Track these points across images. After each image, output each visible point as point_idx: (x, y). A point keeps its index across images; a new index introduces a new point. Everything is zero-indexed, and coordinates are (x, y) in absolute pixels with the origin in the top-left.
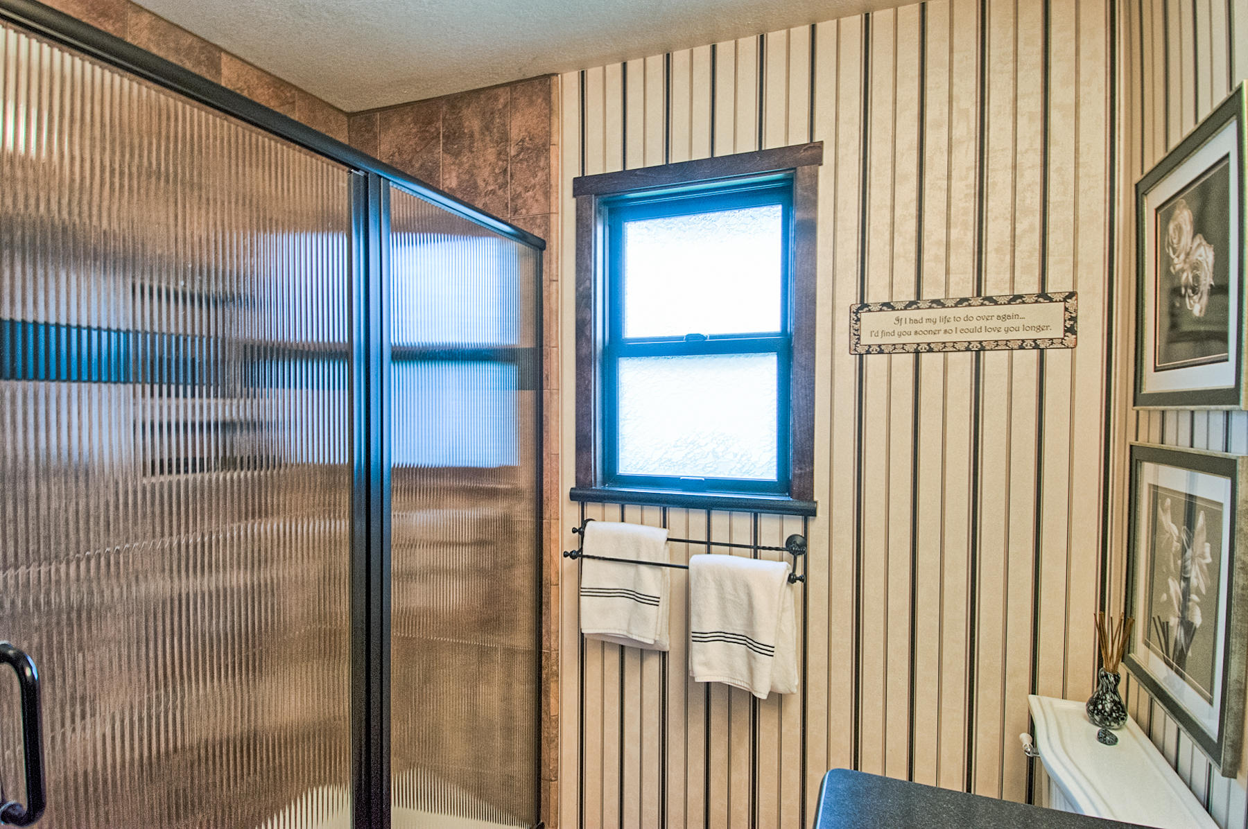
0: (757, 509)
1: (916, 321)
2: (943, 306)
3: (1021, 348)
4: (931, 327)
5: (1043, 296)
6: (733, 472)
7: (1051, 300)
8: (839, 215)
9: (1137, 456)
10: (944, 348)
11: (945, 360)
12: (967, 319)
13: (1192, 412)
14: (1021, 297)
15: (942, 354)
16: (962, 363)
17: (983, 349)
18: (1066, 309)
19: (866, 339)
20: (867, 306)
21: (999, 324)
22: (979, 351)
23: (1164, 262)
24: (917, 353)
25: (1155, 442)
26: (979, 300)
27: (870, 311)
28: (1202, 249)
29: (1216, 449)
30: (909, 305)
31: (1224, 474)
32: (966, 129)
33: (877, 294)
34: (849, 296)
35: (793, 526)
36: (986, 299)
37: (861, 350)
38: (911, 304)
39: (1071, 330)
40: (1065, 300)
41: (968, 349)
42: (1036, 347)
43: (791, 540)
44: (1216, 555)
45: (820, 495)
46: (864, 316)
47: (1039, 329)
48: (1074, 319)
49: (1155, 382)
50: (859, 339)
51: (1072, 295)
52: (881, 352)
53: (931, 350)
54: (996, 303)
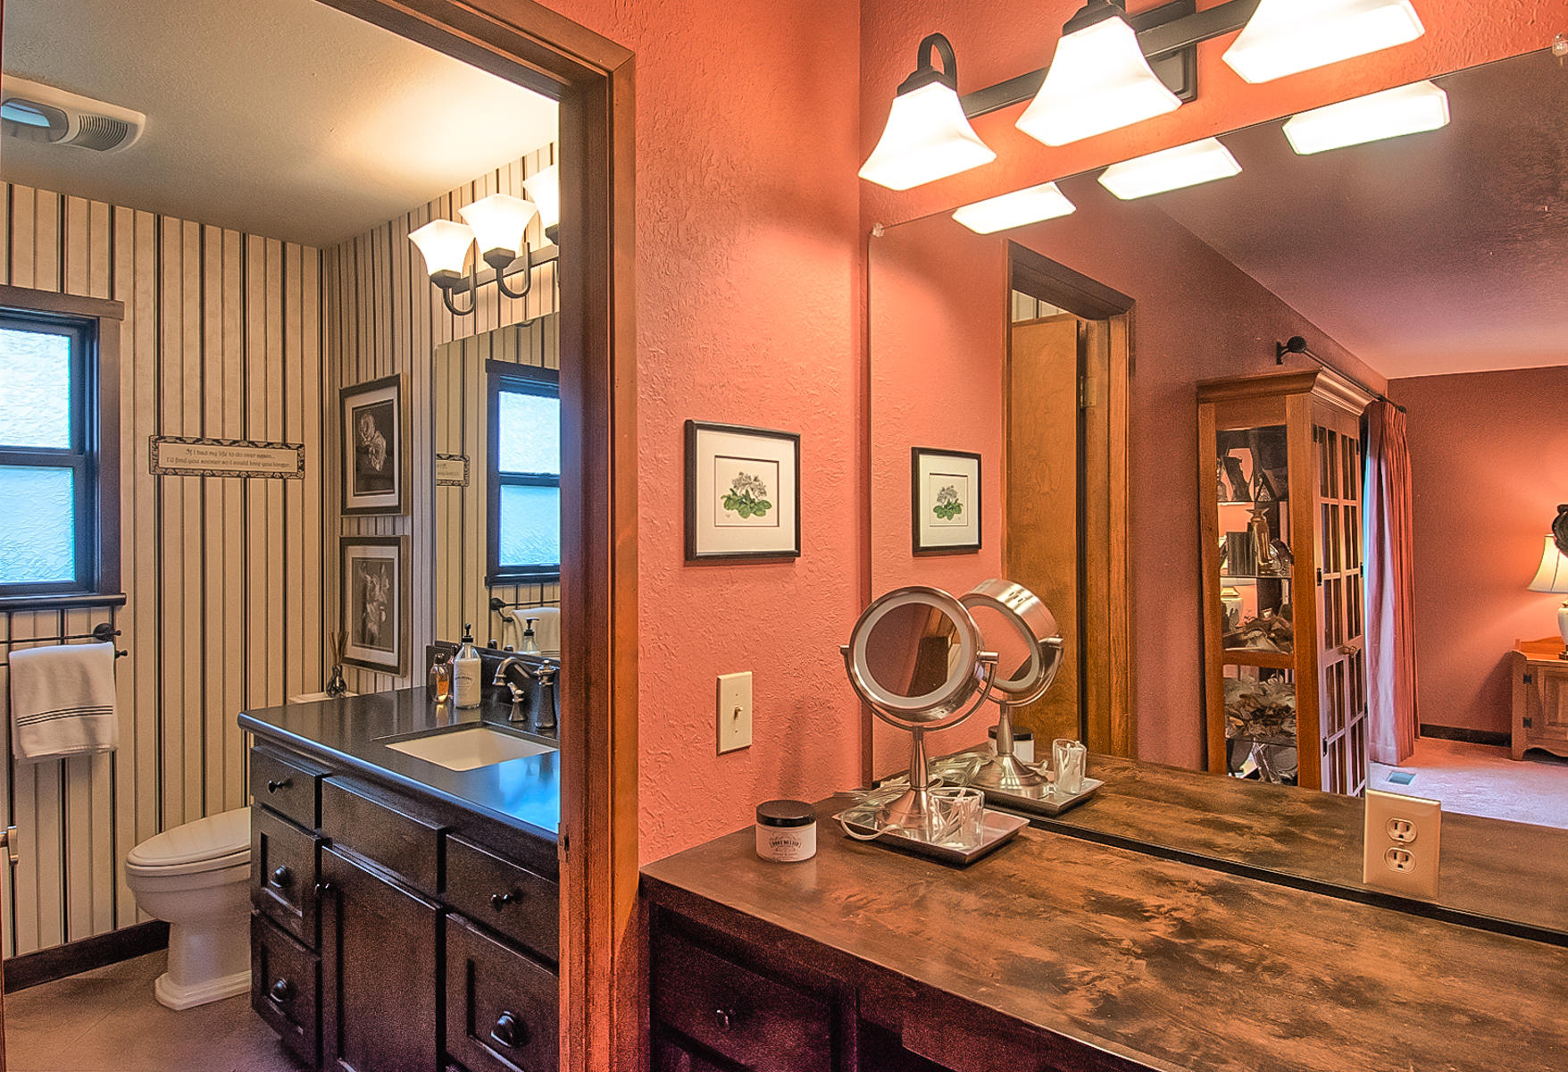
0: (62, 608)
1: (202, 453)
2: (222, 444)
3: (273, 477)
4: (213, 458)
5: (285, 445)
6: (25, 578)
7: (290, 448)
8: (138, 363)
9: (346, 542)
10: (223, 474)
11: (223, 481)
12: (238, 455)
13: (376, 518)
14: (271, 444)
15: (221, 479)
16: (234, 485)
17: (249, 476)
18: (298, 455)
19: (163, 463)
20: (164, 438)
21: (259, 460)
22: (246, 478)
23: (358, 439)
24: (203, 476)
25: (354, 533)
26: (246, 444)
27: (165, 442)
28: (379, 439)
29: (389, 533)
30: (197, 441)
31: (394, 545)
32: (234, 323)
33: (171, 429)
34: (149, 428)
35: (101, 618)
36: (250, 442)
37: (158, 471)
38: (198, 440)
39: (302, 468)
40: (297, 449)
41: (238, 476)
42: (282, 477)
43: (98, 629)
44: (392, 584)
45: (126, 587)
46: (161, 445)
47: (283, 465)
48: (303, 461)
49: (354, 502)
50: (157, 462)
51: (302, 446)
52: (176, 474)
53: (213, 475)
54: (257, 446)
